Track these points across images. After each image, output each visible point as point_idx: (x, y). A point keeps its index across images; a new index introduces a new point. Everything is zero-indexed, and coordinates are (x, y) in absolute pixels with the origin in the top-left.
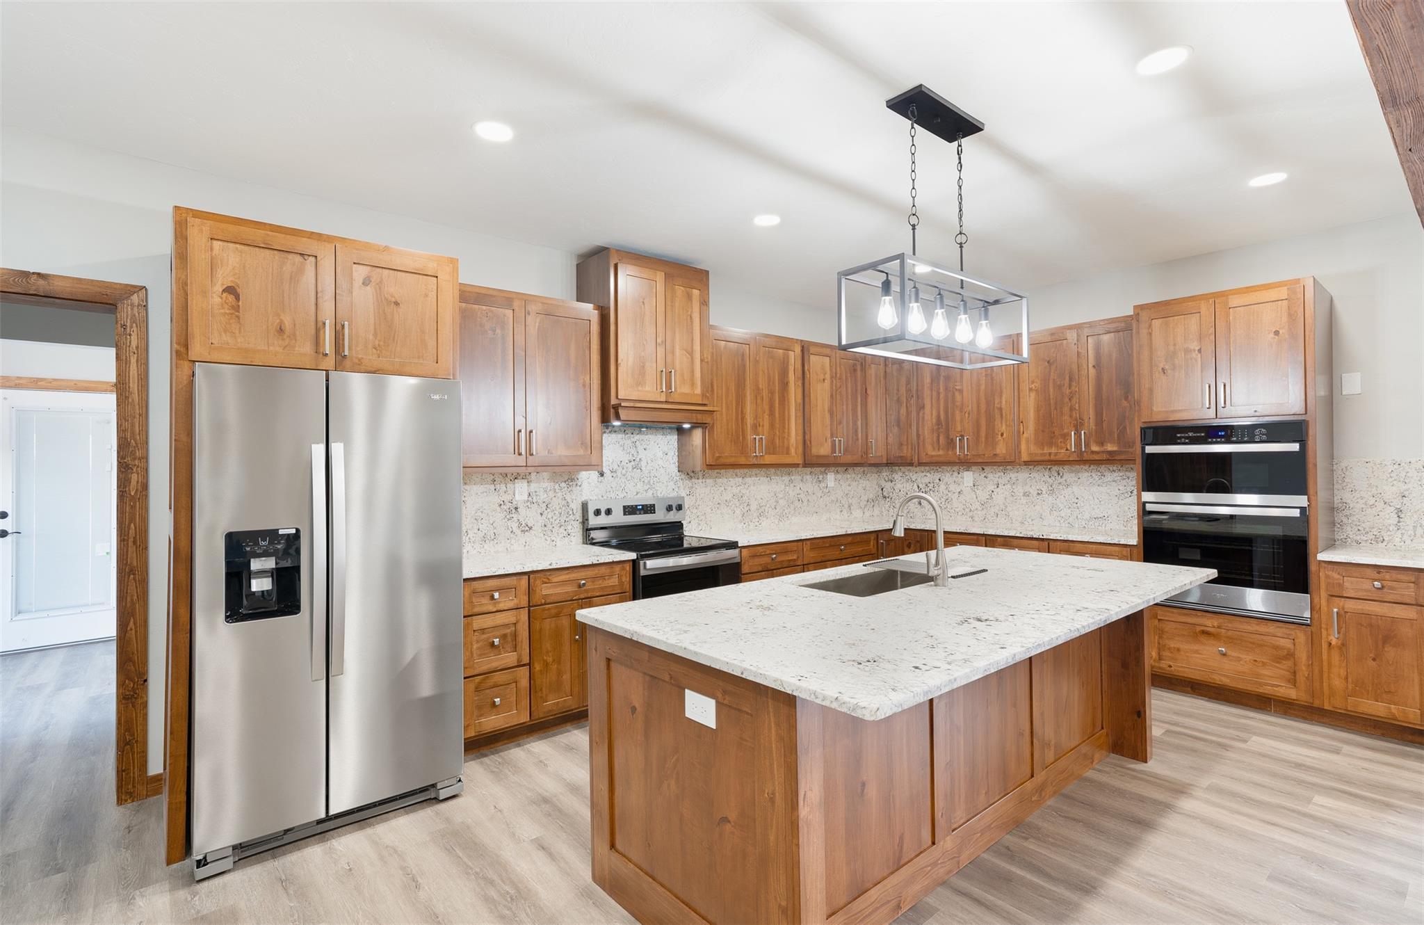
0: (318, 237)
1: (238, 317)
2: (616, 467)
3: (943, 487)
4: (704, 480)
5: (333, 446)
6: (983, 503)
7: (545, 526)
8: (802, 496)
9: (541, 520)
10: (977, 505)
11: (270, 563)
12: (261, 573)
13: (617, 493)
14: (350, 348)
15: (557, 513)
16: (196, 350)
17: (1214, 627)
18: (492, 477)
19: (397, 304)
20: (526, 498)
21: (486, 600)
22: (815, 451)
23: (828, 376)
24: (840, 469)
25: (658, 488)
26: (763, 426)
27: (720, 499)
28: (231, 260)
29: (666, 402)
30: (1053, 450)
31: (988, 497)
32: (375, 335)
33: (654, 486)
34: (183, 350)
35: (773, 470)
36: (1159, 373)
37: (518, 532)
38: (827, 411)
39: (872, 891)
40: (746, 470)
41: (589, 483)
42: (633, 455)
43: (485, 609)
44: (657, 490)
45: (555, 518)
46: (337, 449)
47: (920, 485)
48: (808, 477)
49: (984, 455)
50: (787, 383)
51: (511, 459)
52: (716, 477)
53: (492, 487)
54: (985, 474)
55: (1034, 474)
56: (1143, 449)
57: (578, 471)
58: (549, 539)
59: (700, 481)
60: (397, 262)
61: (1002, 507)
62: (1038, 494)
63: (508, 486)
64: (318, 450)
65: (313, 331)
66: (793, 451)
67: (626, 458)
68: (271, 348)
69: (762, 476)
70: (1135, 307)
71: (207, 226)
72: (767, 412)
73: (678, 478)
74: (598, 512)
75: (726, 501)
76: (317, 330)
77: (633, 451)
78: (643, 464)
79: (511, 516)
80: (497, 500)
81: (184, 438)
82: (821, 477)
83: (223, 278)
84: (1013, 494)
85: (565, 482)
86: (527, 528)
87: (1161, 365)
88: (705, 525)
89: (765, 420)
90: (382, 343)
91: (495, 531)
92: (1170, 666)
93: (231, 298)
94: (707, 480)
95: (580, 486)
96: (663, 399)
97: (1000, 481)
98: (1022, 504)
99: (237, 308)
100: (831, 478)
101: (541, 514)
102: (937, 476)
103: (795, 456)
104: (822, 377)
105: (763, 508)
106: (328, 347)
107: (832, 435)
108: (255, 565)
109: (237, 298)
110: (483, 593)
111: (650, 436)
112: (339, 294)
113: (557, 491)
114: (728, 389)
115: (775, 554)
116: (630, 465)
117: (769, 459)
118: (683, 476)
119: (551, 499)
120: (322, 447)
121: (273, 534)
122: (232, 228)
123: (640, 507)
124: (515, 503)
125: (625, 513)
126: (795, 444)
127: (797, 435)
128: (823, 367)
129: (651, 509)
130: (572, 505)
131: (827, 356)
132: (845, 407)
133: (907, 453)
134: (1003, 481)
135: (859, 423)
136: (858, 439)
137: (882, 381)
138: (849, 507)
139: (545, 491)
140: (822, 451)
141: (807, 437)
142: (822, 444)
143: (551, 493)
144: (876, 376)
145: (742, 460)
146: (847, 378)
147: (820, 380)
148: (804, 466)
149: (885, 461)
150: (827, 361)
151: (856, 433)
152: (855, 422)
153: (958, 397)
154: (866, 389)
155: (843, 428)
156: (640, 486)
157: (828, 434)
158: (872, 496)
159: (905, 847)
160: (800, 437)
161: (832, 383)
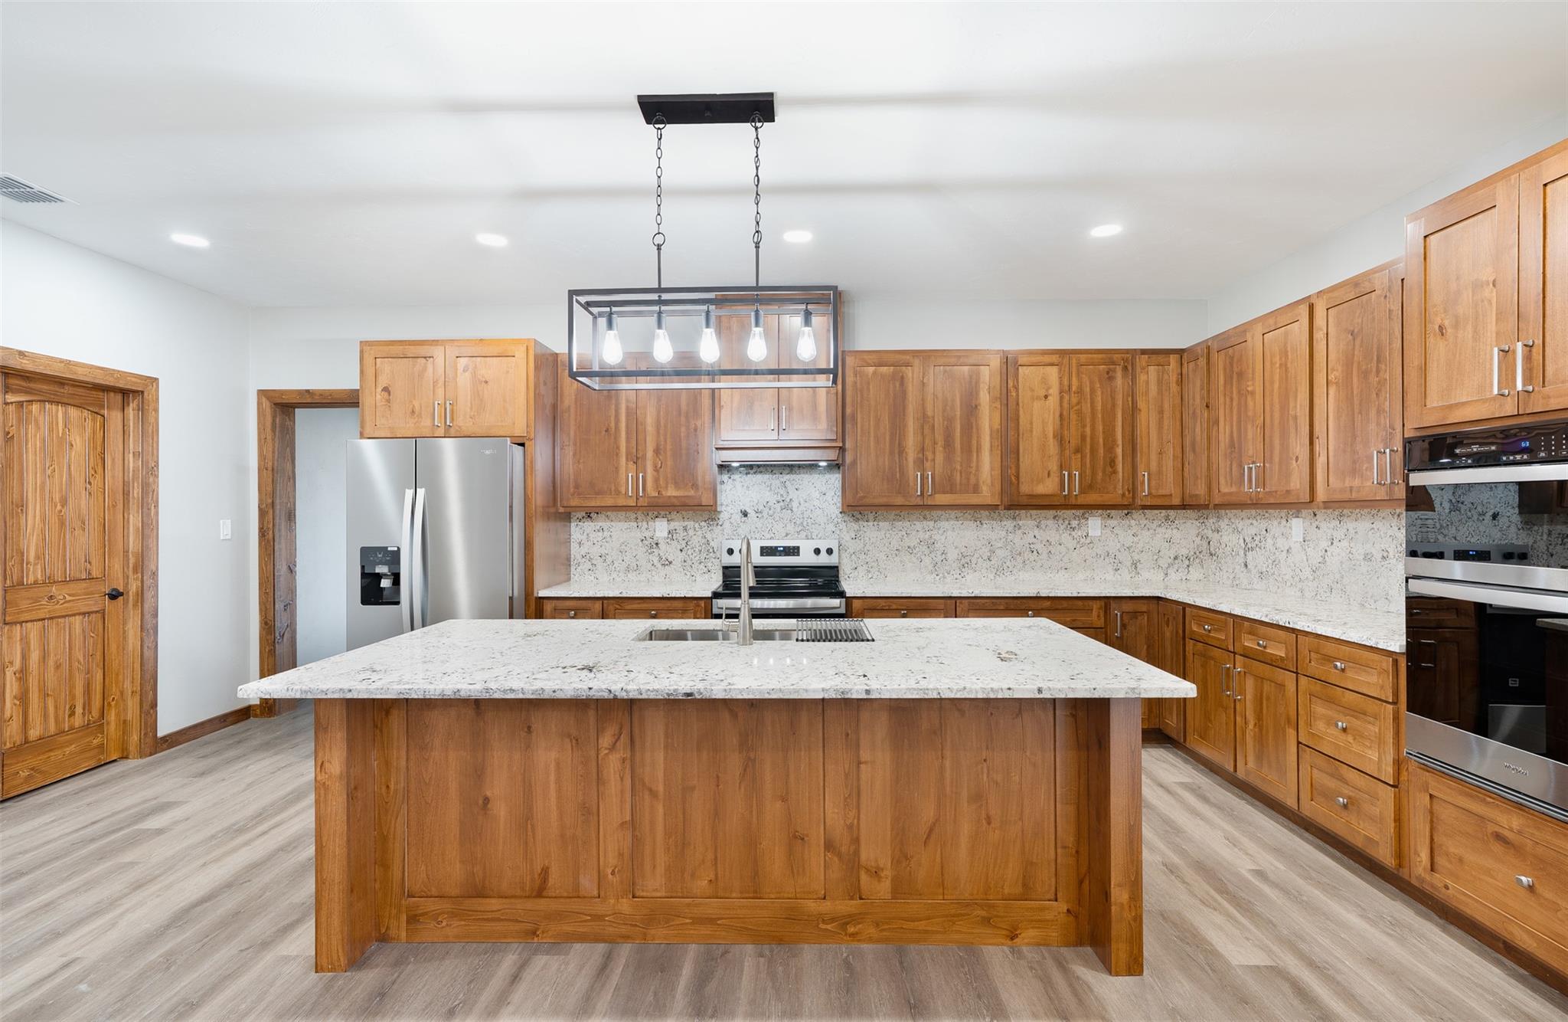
0: (434, 343)
1: (390, 406)
2: (761, 508)
3: (1270, 541)
4: (875, 523)
5: (418, 490)
6: (1314, 568)
7: (685, 561)
8: (1038, 546)
9: (681, 556)
10: (1307, 572)
11: (387, 568)
12: (384, 576)
13: (763, 533)
14: (452, 419)
15: (697, 550)
17: (1511, 830)
18: (635, 516)
19: (486, 382)
20: (666, 536)
22: (1027, 489)
23: (1054, 391)
24: (1113, 512)
25: (813, 530)
26: (933, 458)
27: (900, 546)
28: (386, 369)
29: (778, 440)
30: (1357, 482)
31: (1321, 560)
32: (471, 409)
33: (808, 527)
35: (985, 513)
36: (1435, 335)
37: (659, 565)
38: (1051, 435)
39: (493, 901)
40: (939, 512)
41: (730, 523)
42: (781, 495)
44: (811, 533)
45: (695, 555)
46: (421, 492)
47: (1246, 538)
48: (1050, 522)
49: (1276, 492)
50: (976, 406)
51: (623, 499)
52: (894, 520)
53: (635, 524)
54: (1317, 523)
55: (1378, 524)
56: (1406, 480)
58: (688, 573)
59: (871, 524)
61: (1338, 576)
62: (1383, 557)
63: (650, 523)
64: (409, 494)
65: (431, 409)
66: (985, 489)
67: (773, 499)
68: (408, 425)
69: (967, 519)
71: (376, 350)
72: (940, 443)
73: (839, 520)
74: (731, 551)
75: (909, 547)
76: (434, 408)
77: (782, 492)
78: (795, 505)
79: (652, 550)
80: (639, 535)
82: (1074, 523)
83: (382, 382)
84: (1351, 556)
85: (706, 521)
86: (667, 562)
87: (1438, 321)
88: (877, 573)
89: (937, 453)
90: (476, 414)
91: (638, 563)
92: (1447, 887)
93: (386, 394)
94: (880, 523)
95: (721, 526)
96: (775, 437)
97: (1335, 534)
98: (1362, 574)
99: (388, 401)
100: (1095, 525)
101: (681, 550)
102: (1263, 524)
103: (988, 493)
104: (1043, 393)
105: (968, 559)
106: (439, 420)
107: (1061, 468)
109: (389, 394)
110: (562, 611)
111: (802, 475)
112: (448, 382)
113: (697, 529)
114: (878, 421)
115: (905, 610)
116: (778, 506)
117: (942, 499)
118: (846, 518)
119: (691, 537)
120: (412, 491)
121: (385, 551)
122: (386, 348)
123: (782, 549)
124: (655, 539)
125: (762, 555)
126: (989, 481)
127: (992, 469)
128: (1044, 381)
129: (794, 551)
130: (712, 544)
131: (1052, 365)
132: (1088, 430)
133: (1200, 490)
134: (1339, 534)
135: (1119, 451)
136: (1115, 472)
137: (1174, 388)
138: (1135, 565)
139: (685, 529)
140: (1041, 489)
141: (1012, 471)
142: (1040, 481)
143: (691, 532)
144: (1160, 382)
145: (899, 501)
146: (1093, 391)
147: (1038, 398)
148: (1009, 507)
149: (1176, 501)
150: (1053, 372)
151: (1112, 463)
152: (1110, 448)
153: (1250, 403)
154: (1134, 403)
155: (1083, 458)
156: (790, 528)
157: (1053, 466)
158: (1184, 552)
159: (551, 882)
160: (997, 472)
161: (1061, 398)
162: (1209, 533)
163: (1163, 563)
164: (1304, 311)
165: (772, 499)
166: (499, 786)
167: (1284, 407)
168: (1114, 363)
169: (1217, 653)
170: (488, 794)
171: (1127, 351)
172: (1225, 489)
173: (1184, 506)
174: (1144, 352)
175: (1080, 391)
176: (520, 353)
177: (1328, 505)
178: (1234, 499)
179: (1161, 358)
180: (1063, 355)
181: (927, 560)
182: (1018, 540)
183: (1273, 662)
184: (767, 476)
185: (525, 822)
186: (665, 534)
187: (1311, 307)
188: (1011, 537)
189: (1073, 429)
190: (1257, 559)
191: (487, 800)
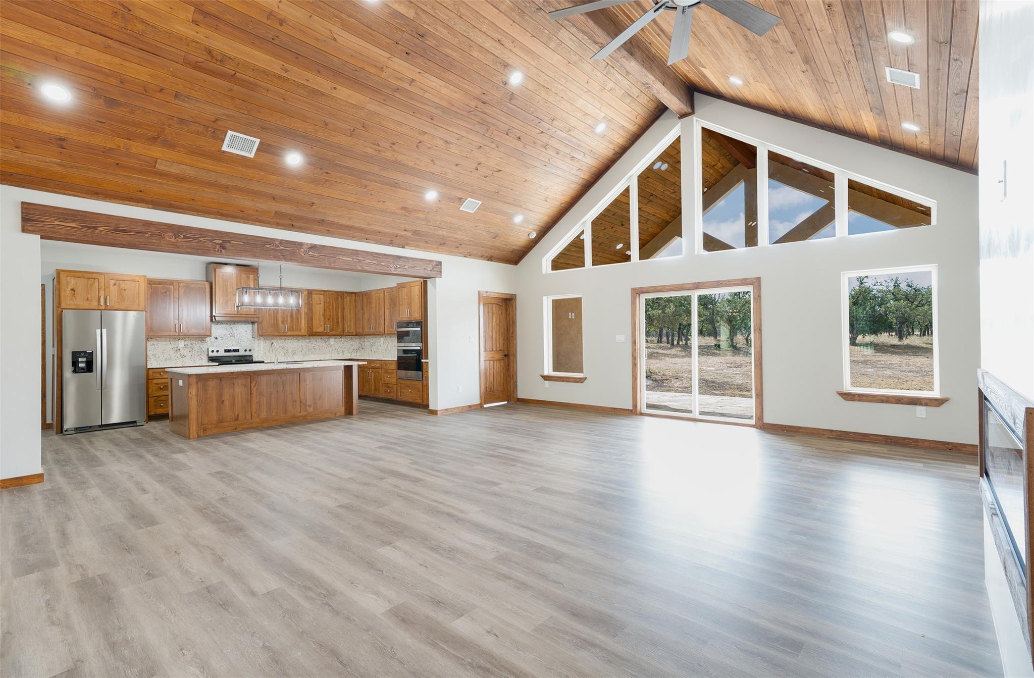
0: (99, 273)
1: (75, 297)
5: (103, 330)
7: (191, 356)
8: (316, 347)
9: (190, 354)
11: (84, 359)
12: (82, 362)
13: (224, 345)
14: (109, 303)
15: (196, 351)
16: (63, 306)
18: (169, 340)
19: (125, 290)
21: (158, 375)
22: (314, 330)
23: (322, 302)
24: (337, 337)
26: (287, 321)
28: (72, 283)
29: (237, 314)
32: (118, 299)
33: (241, 343)
34: (59, 305)
35: (300, 337)
36: (400, 305)
37: (180, 358)
38: (321, 315)
40: (286, 337)
41: (210, 342)
43: (158, 377)
44: (243, 344)
45: (196, 353)
46: (104, 331)
48: (320, 340)
51: (172, 333)
53: (169, 343)
56: (397, 330)
57: (206, 337)
58: (193, 360)
59: (262, 341)
60: (125, 278)
63: (176, 342)
64: (98, 331)
65: (97, 298)
66: (303, 330)
68: (85, 305)
70: (397, 284)
71: (66, 274)
72: (289, 316)
73: (252, 340)
74: (213, 351)
76: (99, 299)
77: (231, 330)
78: (236, 335)
79: (177, 352)
80: (171, 347)
81: (59, 328)
82: (326, 340)
83: (71, 286)
85: (198, 341)
86: (184, 356)
87: (401, 303)
90: (120, 301)
91: (170, 357)
92: (402, 398)
93: (73, 292)
95: (206, 343)
96: (236, 313)
99: (74, 294)
100: (332, 341)
101: (190, 352)
103: (304, 331)
104: (319, 303)
106: (102, 303)
107: (324, 324)
108: (80, 360)
109: (74, 291)
110: (157, 373)
112: (106, 288)
113: (197, 344)
116: (229, 336)
117: (289, 333)
118: (255, 339)
119: (194, 347)
120: (100, 330)
121: (85, 352)
122: (73, 274)
123: (232, 350)
124: (178, 348)
125: (225, 352)
126: (304, 328)
127: (305, 324)
128: (320, 299)
129: (237, 351)
130: (203, 349)
131: (322, 294)
132: (332, 314)
133: (361, 331)
134: (390, 341)
135: (340, 320)
136: (339, 326)
137: (354, 303)
138: (343, 352)
139: (192, 344)
140: (319, 330)
141: (311, 325)
142: (319, 328)
143: (194, 345)
144: (350, 301)
145: (276, 334)
146: (333, 303)
147: (318, 304)
148: (309, 336)
149: (354, 334)
150: (322, 296)
151: (338, 323)
152: (337, 319)
153: (372, 310)
154: (344, 307)
155: (330, 321)
156: (234, 343)
157: (322, 324)
158: (356, 348)
159: (239, 417)
160: (306, 325)
161: (324, 305)
162: (362, 342)
163: (350, 351)
164: (382, 291)
165: (227, 333)
166: (226, 397)
167: (379, 312)
168: (338, 295)
169: (366, 369)
170: (223, 399)
171: (342, 292)
172: (367, 331)
173: (356, 335)
174: (346, 292)
175: (329, 302)
176: (142, 281)
177: (387, 334)
178: (368, 333)
179: (350, 295)
180: (325, 292)
181: (282, 353)
182: (310, 345)
183: (377, 368)
184: (225, 325)
185: (233, 404)
186: (183, 346)
187: (384, 291)
188: (308, 344)
189: (328, 313)
190: (374, 349)
191: (223, 401)
